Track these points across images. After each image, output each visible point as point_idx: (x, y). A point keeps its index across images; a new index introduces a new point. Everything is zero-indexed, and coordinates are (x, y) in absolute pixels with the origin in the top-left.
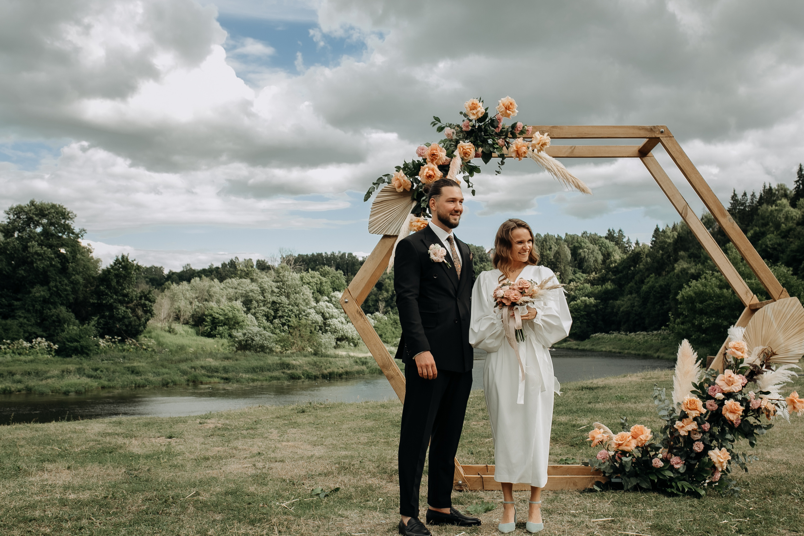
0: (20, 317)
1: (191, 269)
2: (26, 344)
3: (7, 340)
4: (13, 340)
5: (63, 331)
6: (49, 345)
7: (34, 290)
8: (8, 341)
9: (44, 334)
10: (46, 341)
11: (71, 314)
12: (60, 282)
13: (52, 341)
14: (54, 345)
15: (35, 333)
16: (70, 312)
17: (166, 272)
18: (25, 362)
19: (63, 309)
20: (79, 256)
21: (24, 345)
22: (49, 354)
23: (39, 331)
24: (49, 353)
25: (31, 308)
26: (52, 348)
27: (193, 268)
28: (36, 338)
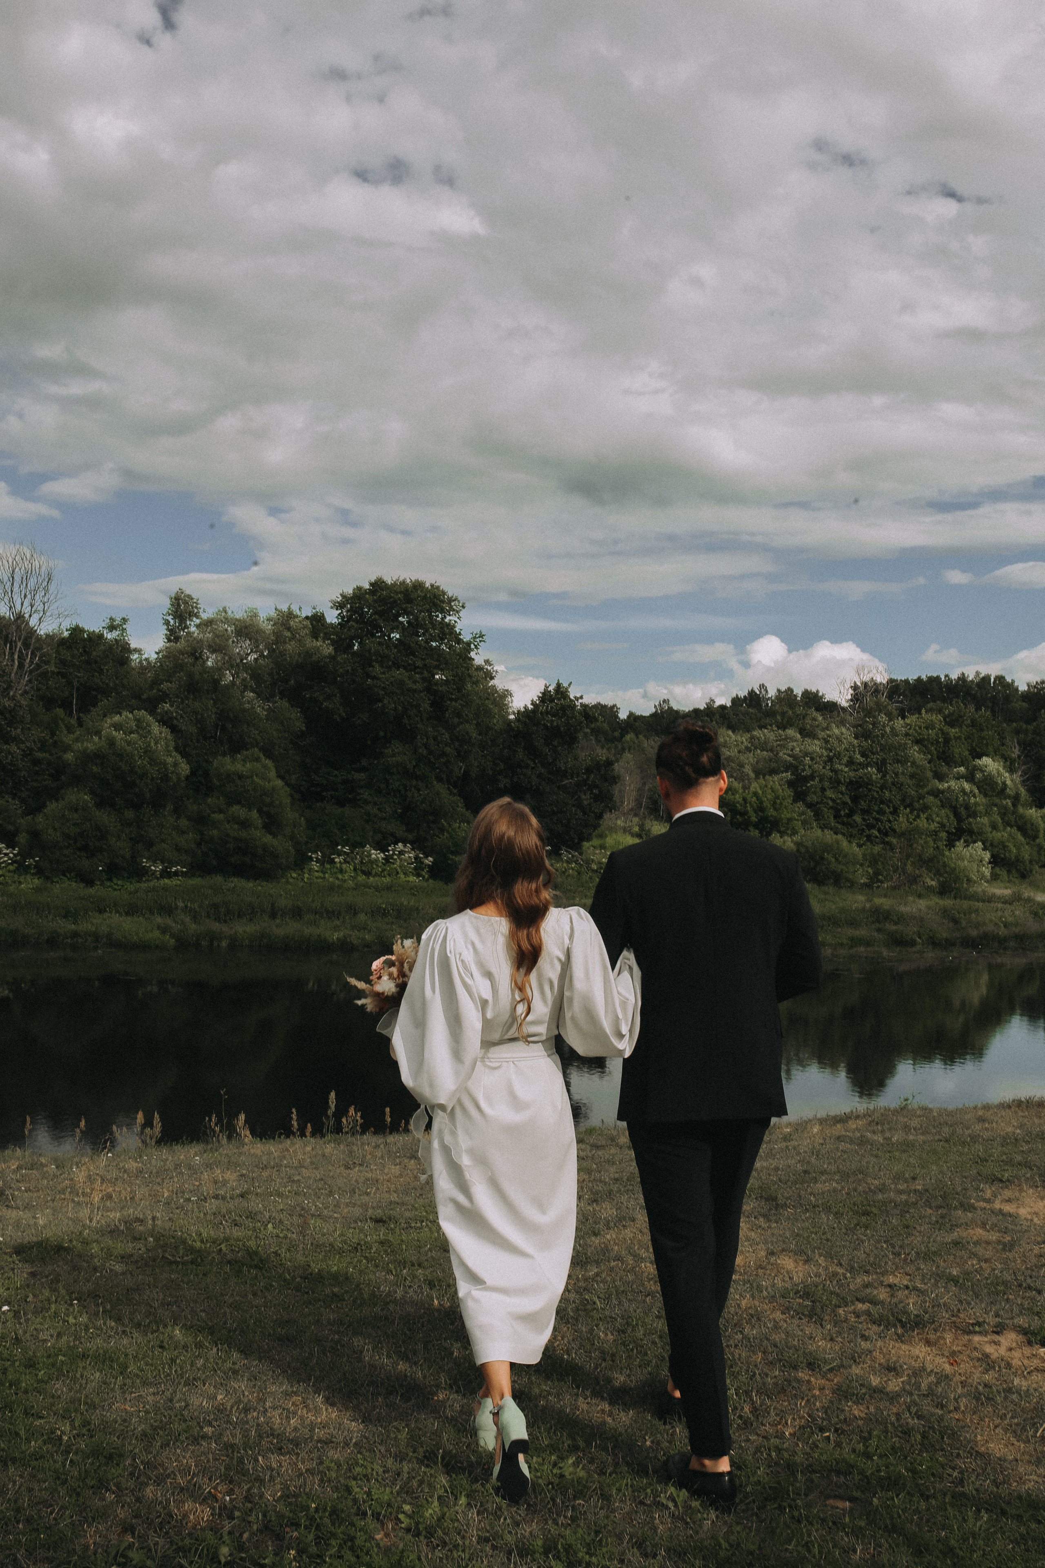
0: (366, 802)
1: (670, 709)
2: (376, 855)
3: (343, 847)
4: (353, 846)
5: (442, 830)
6: (416, 858)
7: (388, 751)
8: (346, 849)
9: (410, 837)
10: (412, 849)
11: (457, 798)
12: (435, 739)
13: (421, 849)
14: (426, 857)
15: (392, 834)
16: (454, 795)
17: (623, 715)
18: (377, 889)
19: (441, 788)
20: (469, 686)
21: (373, 856)
22: (418, 875)
23: (400, 830)
24: (417, 872)
25: (383, 786)
26: (422, 863)
27: (675, 708)
28: (396, 843)
